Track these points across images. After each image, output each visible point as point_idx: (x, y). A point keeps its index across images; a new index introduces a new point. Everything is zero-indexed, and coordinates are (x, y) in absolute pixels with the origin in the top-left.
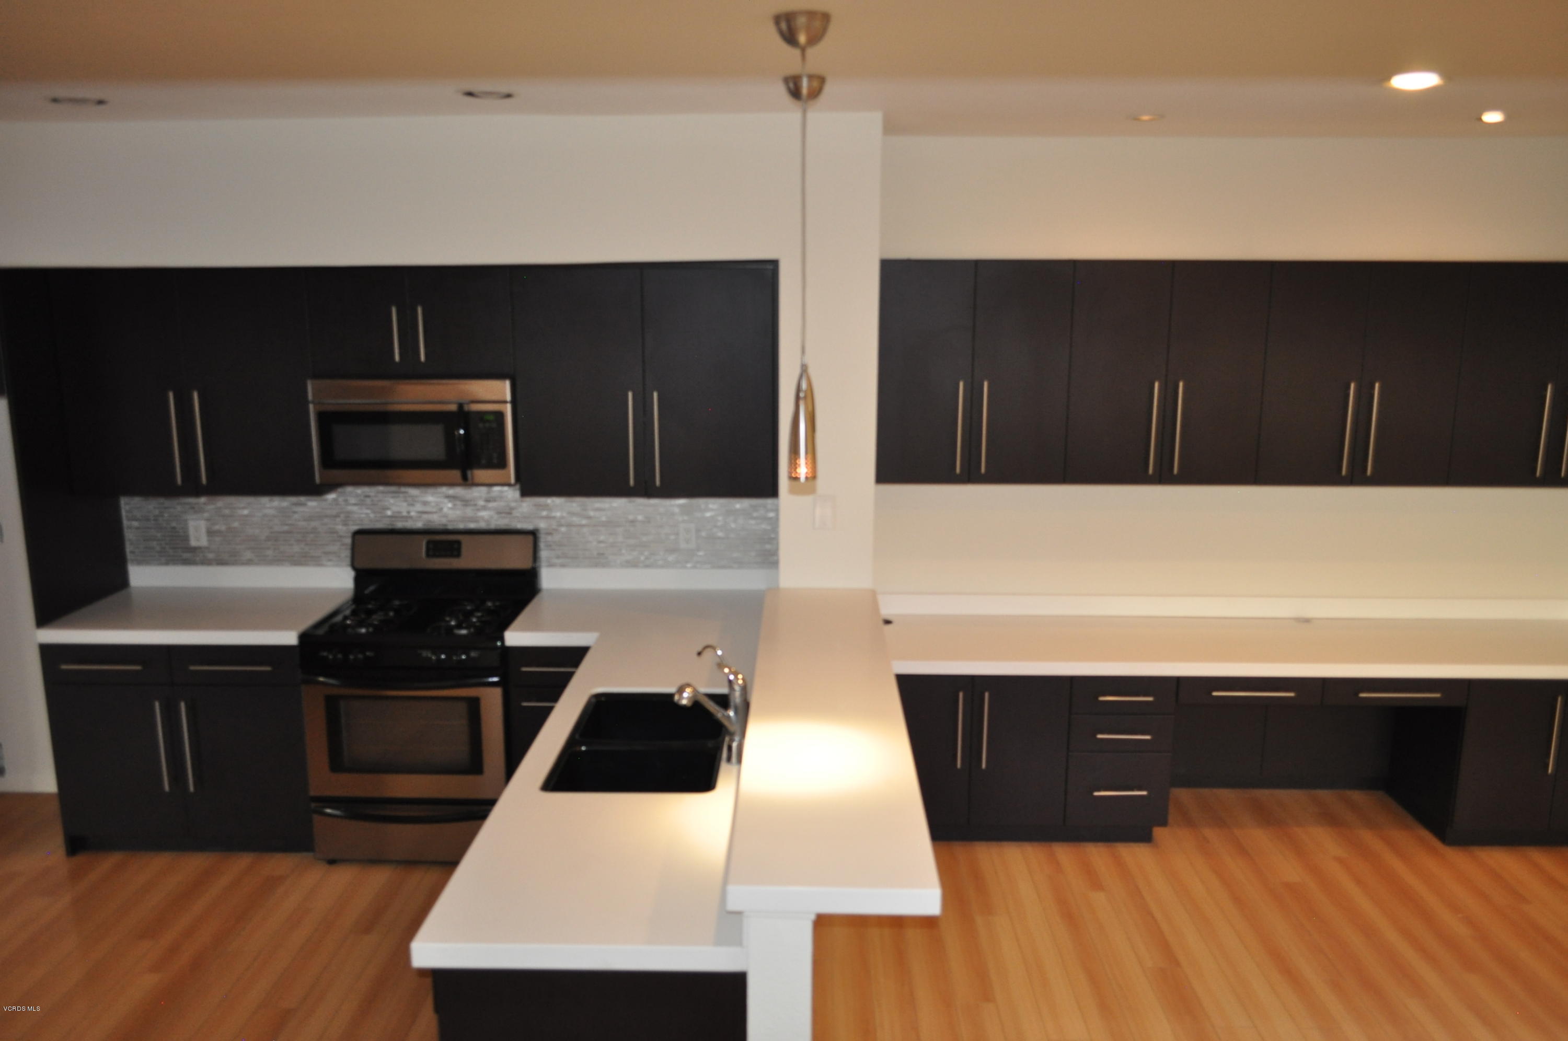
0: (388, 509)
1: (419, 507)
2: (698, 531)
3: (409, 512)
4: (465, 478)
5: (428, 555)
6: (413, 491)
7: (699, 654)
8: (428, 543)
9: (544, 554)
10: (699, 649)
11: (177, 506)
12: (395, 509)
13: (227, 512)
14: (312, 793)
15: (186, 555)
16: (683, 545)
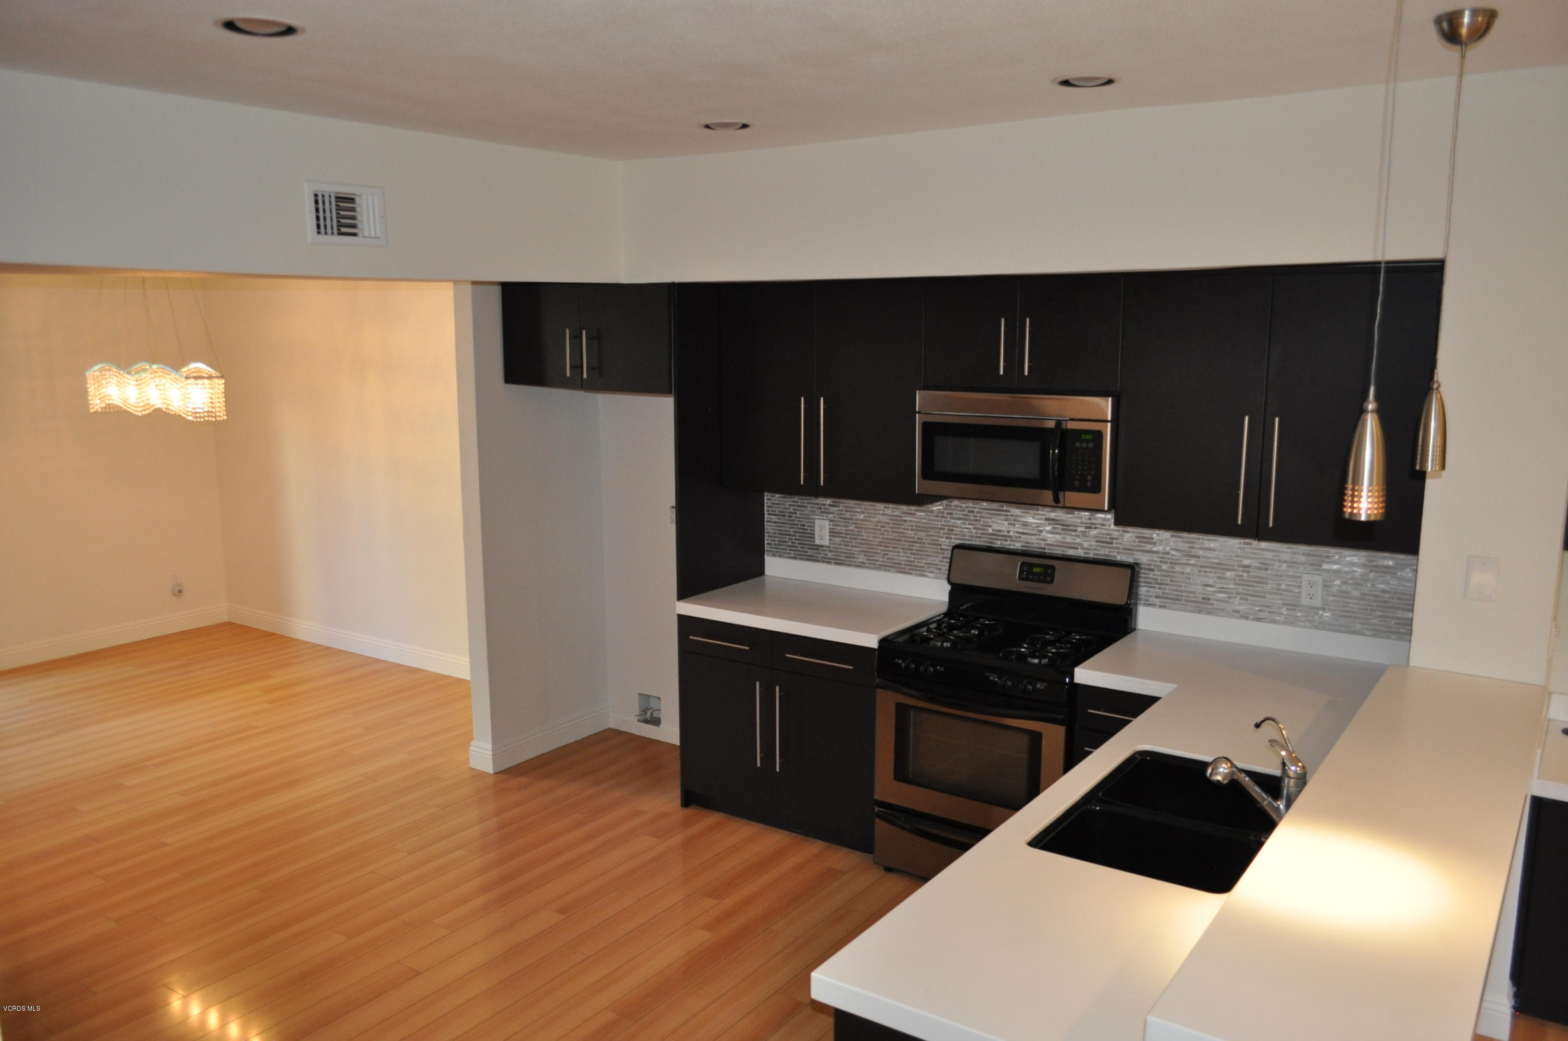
0: (990, 526)
1: (1018, 528)
2: (1326, 586)
3: (1009, 532)
4: (1057, 500)
5: (1021, 578)
6: (1016, 511)
7: (1258, 726)
8: (1023, 564)
9: (1143, 590)
10: (1259, 720)
11: (809, 505)
12: (996, 527)
13: (848, 515)
14: (876, 797)
15: (810, 552)
16: (1305, 601)
